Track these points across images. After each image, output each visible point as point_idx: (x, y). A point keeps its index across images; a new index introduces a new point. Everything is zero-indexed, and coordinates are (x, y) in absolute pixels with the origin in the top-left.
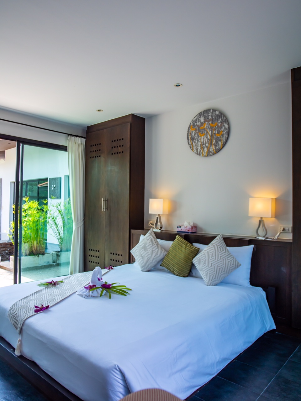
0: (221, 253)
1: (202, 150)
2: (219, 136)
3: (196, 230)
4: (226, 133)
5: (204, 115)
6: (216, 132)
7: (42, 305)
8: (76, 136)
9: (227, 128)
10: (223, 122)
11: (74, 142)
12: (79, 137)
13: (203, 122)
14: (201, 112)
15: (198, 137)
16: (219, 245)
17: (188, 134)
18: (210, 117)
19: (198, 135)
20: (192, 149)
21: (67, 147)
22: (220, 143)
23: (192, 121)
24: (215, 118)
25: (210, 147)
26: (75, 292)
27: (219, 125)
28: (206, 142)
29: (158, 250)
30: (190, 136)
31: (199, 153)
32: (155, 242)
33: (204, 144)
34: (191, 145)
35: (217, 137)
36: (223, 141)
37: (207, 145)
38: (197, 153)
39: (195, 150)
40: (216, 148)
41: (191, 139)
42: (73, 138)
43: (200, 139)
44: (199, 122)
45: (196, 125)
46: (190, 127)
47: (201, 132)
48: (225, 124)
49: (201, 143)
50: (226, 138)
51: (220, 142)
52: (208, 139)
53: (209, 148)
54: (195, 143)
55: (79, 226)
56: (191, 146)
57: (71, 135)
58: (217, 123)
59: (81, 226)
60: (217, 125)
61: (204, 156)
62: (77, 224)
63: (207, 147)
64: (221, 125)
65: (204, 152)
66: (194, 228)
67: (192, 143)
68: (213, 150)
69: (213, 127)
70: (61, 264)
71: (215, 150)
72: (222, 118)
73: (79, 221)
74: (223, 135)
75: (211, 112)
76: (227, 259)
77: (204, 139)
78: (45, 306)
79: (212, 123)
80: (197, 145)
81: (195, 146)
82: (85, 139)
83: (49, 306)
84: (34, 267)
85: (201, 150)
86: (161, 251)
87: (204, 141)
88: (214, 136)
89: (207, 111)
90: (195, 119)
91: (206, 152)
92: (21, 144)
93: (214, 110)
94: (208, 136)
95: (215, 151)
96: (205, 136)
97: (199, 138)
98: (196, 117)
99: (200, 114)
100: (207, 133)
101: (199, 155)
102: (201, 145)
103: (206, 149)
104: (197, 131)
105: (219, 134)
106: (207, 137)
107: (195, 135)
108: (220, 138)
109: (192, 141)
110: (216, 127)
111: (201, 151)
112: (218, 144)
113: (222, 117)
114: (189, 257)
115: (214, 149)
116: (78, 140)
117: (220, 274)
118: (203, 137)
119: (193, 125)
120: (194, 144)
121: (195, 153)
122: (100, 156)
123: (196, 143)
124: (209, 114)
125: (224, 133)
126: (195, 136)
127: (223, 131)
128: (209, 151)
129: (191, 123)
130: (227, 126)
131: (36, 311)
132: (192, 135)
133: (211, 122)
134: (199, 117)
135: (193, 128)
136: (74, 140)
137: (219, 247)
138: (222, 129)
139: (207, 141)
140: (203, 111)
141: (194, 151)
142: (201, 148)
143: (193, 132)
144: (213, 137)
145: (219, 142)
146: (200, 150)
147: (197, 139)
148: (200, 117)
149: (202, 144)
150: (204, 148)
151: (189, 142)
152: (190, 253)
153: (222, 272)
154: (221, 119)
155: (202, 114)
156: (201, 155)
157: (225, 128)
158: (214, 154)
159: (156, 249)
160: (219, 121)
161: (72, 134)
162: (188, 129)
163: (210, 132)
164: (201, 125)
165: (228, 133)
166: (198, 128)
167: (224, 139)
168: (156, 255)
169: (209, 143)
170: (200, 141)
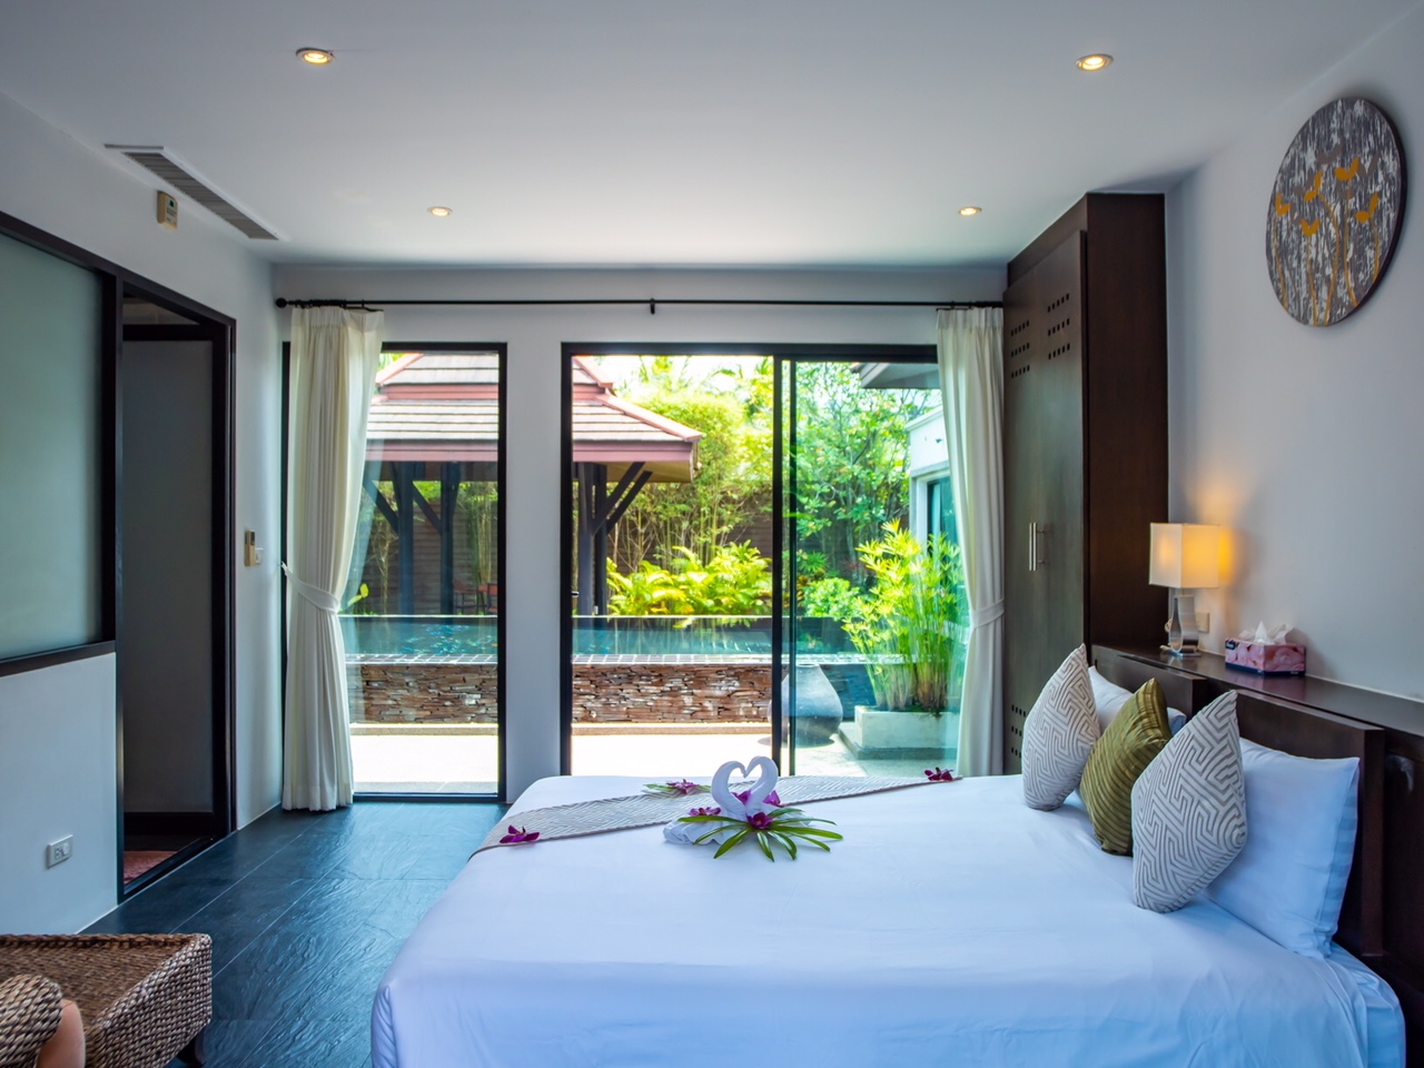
0: (1189, 774)
1: (1311, 301)
2: (1367, 222)
3: (1304, 662)
4: (1389, 201)
5: (1316, 132)
6: (1358, 206)
8: (970, 305)
9: (1395, 174)
10: (1381, 148)
11: (964, 327)
12: (982, 305)
13: (1314, 168)
14: (1306, 125)
15: (1300, 243)
17: (1268, 233)
18: (1335, 139)
19: (1299, 232)
20: (1282, 301)
21: (934, 348)
22: (1370, 253)
23: (1281, 171)
24: (1353, 138)
25: (1339, 277)
27: (1367, 165)
28: (1323, 255)
29: (1068, 729)
30: (1275, 243)
31: (1305, 314)
32: (1070, 700)
33: (1317, 270)
34: (1279, 280)
35: (1360, 226)
36: (1381, 244)
37: (1329, 271)
38: (1296, 315)
39: (1290, 301)
40: (1356, 279)
41: (1279, 254)
42: (960, 313)
43: (1306, 249)
44: (1302, 172)
45: (1293, 185)
46: (1273, 201)
47: (1309, 217)
48: (1386, 159)
49: (1308, 266)
50: (1392, 226)
51: (1371, 248)
52: (1330, 244)
53: (1337, 284)
54: (1291, 269)
55: (990, 619)
56: (1280, 285)
57: (953, 305)
58: (1360, 160)
59: (995, 621)
60: (1361, 167)
61: (1320, 324)
62: (982, 615)
63: (1328, 280)
64: (1373, 164)
65: (1317, 308)
67: (1283, 273)
68: (1348, 293)
69: (1346, 183)
71: (1355, 289)
72: (1375, 130)
73: (990, 603)
74: (1379, 214)
75: (1339, 111)
76: (1199, 802)
77: (1317, 245)
78: (529, 832)
79: (1342, 165)
80: (1297, 277)
81: (1290, 283)
82: (1001, 310)
83: (536, 835)
84: (922, 750)
85: (1310, 297)
86: (1077, 735)
87: (1317, 253)
88: (1350, 224)
89: (1324, 114)
90: (1288, 161)
91: (1324, 305)
93: (1349, 101)
94: (1331, 227)
95: (1353, 294)
96: (1321, 230)
97: (1303, 244)
98: (1292, 151)
99: (1304, 135)
100: (1328, 214)
101: (1305, 322)
102: (1310, 275)
103: (1324, 294)
104: (1296, 215)
105: (1366, 210)
106: (1328, 234)
107: (1288, 234)
108: (1370, 229)
109: (1282, 262)
110: (1355, 178)
111: (1311, 305)
112: (1365, 258)
113: (1374, 127)
114: (1124, 773)
115: (1352, 285)
116: (977, 315)
117: (1171, 863)
118: (1314, 236)
119: (1284, 191)
120: (1287, 273)
121: (1293, 315)
122: (1028, 368)
123: (1294, 269)
124: (1332, 126)
125: (1385, 200)
126: (1290, 240)
127: (1380, 194)
128: (1334, 302)
129: (1276, 183)
130: (1392, 164)
131: (505, 841)
132: (1281, 237)
133: (1338, 158)
134: (1300, 147)
135: (1284, 202)
136: (965, 321)
137: (1193, 742)
138: (1377, 183)
139: (1327, 255)
140: (1313, 118)
141: (1287, 310)
142: (1309, 291)
143: (1284, 222)
144: (1347, 227)
145: (1367, 248)
146: (1308, 303)
147: (1296, 252)
148: (1304, 149)
149: (1315, 268)
150: (1318, 290)
151: (1273, 268)
152: (1131, 756)
154: (1371, 138)
155: (1311, 130)
156: (1311, 321)
157: (1386, 177)
158: (1354, 311)
159: (1064, 727)
160: (1367, 150)
161: (956, 300)
162: (1269, 212)
163: (1337, 211)
164: (1309, 183)
165: (1398, 200)
166: (1297, 201)
167: (1384, 232)
168: (1061, 750)
169: (1336, 259)
170: (1306, 259)
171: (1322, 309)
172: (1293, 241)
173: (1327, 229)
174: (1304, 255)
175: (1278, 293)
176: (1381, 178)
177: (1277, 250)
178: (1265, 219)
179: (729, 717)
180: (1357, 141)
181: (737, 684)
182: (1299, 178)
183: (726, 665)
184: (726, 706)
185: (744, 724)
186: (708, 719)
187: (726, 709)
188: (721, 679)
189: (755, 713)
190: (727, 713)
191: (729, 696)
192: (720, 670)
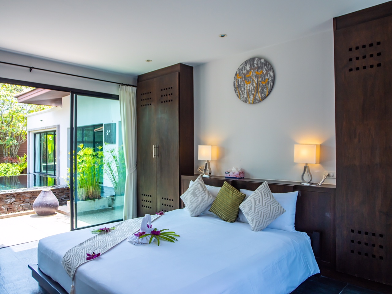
0: (267, 199)
1: (248, 98)
3: (244, 175)
4: (271, 81)
5: (250, 63)
6: (262, 80)
7: (94, 253)
8: (127, 85)
9: (272, 76)
10: (268, 70)
11: (125, 91)
12: (130, 86)
13: (249, 70)
14: (247, 61)
15: (245, 85)
16: (264, 191)
18: (256, 65)
19: (244, 83)
20: (239, 97)
21: (118, 96)
22: (265, 90)
23: (238, 69)
24: (261, 66)
25: (256, 94)
26: (126, 239)
27: (265, 73)
29: (206, 195)
30: (236, 84)
31: (246, 100)
32: (204, 189)
33: (250, 92)
34: (238, 92)
35: (263, 84)
36: (268, 89)
37: (253, 92)
38: (243, 100)
39: (241, 97)
40: (261, 95)
41: (237, 87)
42: (124, 87)
43: (246, 87)
44: (245, 71)
45: (242, 73)
46: (236, 75)
47: (247, 80)
48: (270, 72)
49: (247, 91)
50: (271, 86)
52: (254, 87)
53: (255, 96)
54: (241, 91)
55: (132, 172)
56: (238, 94)
57: (122, 84)
58: (263, 71)
59: (133, 172)
60: (263, 73)
61: (250, 103)
62: (130, 170)
63: (253, 94)
64: (266, 73)
65: (250, 100)
66: (242, 174)
67: (239, 91)
68: (259, 98)
69: (259, 75)
70: (116, 209)
71: (261, 97)
72: (267, 66)
73: (132, 167)
74: (268, 83)
75: (257, 60)
76: (272, 205)
77: (250, 86)
78: (96, 253)
79: (258, 71)
80: (243, 92)
81: (241, 93)
82: (136, 88)
83: (100, 253)
84: (90, 211)
85: (247, 97)
86: (209, 197)
87: (250, 88)
88: (260, 84)
89: (253, 59)
90: (241, 67)
91: (252, 99)
92: (74, 95)
93: (260, 59)
94: (254, 83)
96: (251, 83)
97: (246, 86)
98: (242, 65)
99: (246, 63)
100: (253, 80)
101: (246, 102)
102: (248, 93)
103: (252, 97)
104: (243, 79)
105: (264, 81)
106: (253, 85)
107: (241, 83)
108: (266, 85)
109: (239, 89)
110: (261, 74)
111: (248, 99)
112: (264, 91)
114: (235, 203)
115: (260, 96)
116: (129, 89)
117: (266, 220)
118: (249, 85)
119: (240, 73)
120: (240, 91)
121: (242, 100)
122: (150, 104)
123: (243, 91)
124: (255, 62)
125: (269, 80)
126: (241, 84)
127: (268, 79)
128: (255, 99)
129: (237, 71)
130: (272, 74)
131: (88, 259)
132: (238, 83)
133: (256, 69)
134: (245, 65)
135: (239, 76)
136: (126, 89)
137: (264, 193)
139: (253, 89)
140: (249, 60)
141: (240, 99)
142: (247, 96)
143: (240, 80)
144: (259, 84)
146: (247, 98)
147: (243, 87)
149: (249, 92)
150: (250, 96)
151: (236, 89)
152: (237, 199)
153: (268, 218)
154: (266, 67)
155: (248, 62)
156: (248, 102)
157: (270, 76)
158: (260, 101)
160: (265, 69)
161: (124, 83)
162: (235, 77)
163: (256, 80)
164: (247, 73)
165: (273, 81)
166: (244, 76)
167: (269, 87)
168: (205, 201)
169: (255, 90)
170: (246, 89)
171: (251, 100)
172: (242, 85)
173: (253, 84)
174: (246, 88)
175: (237, 95)
176: (268, 76)
177: (237, 86)
178: (234, 78)
179: (12, 211)
180: (262, 67)
181: (14, 199)
182: (244, 72)
183: (10, 193)
184: (10, 207)
185: (18, 213)
186: (3, 213)
187: (10, 208)
188: (8, 198)
189: (21, 208)
190: (11, 210)
191: (11, 204)
192: (7, 196)
